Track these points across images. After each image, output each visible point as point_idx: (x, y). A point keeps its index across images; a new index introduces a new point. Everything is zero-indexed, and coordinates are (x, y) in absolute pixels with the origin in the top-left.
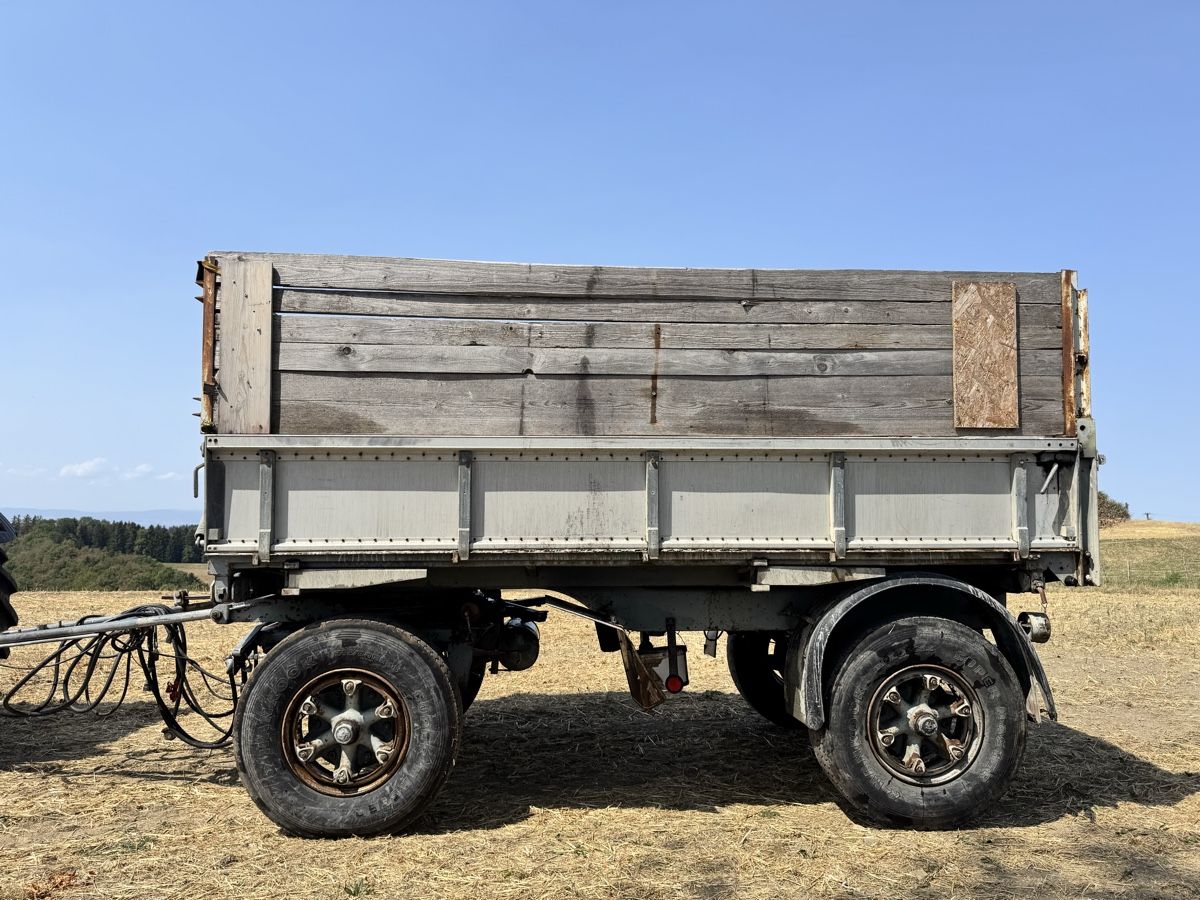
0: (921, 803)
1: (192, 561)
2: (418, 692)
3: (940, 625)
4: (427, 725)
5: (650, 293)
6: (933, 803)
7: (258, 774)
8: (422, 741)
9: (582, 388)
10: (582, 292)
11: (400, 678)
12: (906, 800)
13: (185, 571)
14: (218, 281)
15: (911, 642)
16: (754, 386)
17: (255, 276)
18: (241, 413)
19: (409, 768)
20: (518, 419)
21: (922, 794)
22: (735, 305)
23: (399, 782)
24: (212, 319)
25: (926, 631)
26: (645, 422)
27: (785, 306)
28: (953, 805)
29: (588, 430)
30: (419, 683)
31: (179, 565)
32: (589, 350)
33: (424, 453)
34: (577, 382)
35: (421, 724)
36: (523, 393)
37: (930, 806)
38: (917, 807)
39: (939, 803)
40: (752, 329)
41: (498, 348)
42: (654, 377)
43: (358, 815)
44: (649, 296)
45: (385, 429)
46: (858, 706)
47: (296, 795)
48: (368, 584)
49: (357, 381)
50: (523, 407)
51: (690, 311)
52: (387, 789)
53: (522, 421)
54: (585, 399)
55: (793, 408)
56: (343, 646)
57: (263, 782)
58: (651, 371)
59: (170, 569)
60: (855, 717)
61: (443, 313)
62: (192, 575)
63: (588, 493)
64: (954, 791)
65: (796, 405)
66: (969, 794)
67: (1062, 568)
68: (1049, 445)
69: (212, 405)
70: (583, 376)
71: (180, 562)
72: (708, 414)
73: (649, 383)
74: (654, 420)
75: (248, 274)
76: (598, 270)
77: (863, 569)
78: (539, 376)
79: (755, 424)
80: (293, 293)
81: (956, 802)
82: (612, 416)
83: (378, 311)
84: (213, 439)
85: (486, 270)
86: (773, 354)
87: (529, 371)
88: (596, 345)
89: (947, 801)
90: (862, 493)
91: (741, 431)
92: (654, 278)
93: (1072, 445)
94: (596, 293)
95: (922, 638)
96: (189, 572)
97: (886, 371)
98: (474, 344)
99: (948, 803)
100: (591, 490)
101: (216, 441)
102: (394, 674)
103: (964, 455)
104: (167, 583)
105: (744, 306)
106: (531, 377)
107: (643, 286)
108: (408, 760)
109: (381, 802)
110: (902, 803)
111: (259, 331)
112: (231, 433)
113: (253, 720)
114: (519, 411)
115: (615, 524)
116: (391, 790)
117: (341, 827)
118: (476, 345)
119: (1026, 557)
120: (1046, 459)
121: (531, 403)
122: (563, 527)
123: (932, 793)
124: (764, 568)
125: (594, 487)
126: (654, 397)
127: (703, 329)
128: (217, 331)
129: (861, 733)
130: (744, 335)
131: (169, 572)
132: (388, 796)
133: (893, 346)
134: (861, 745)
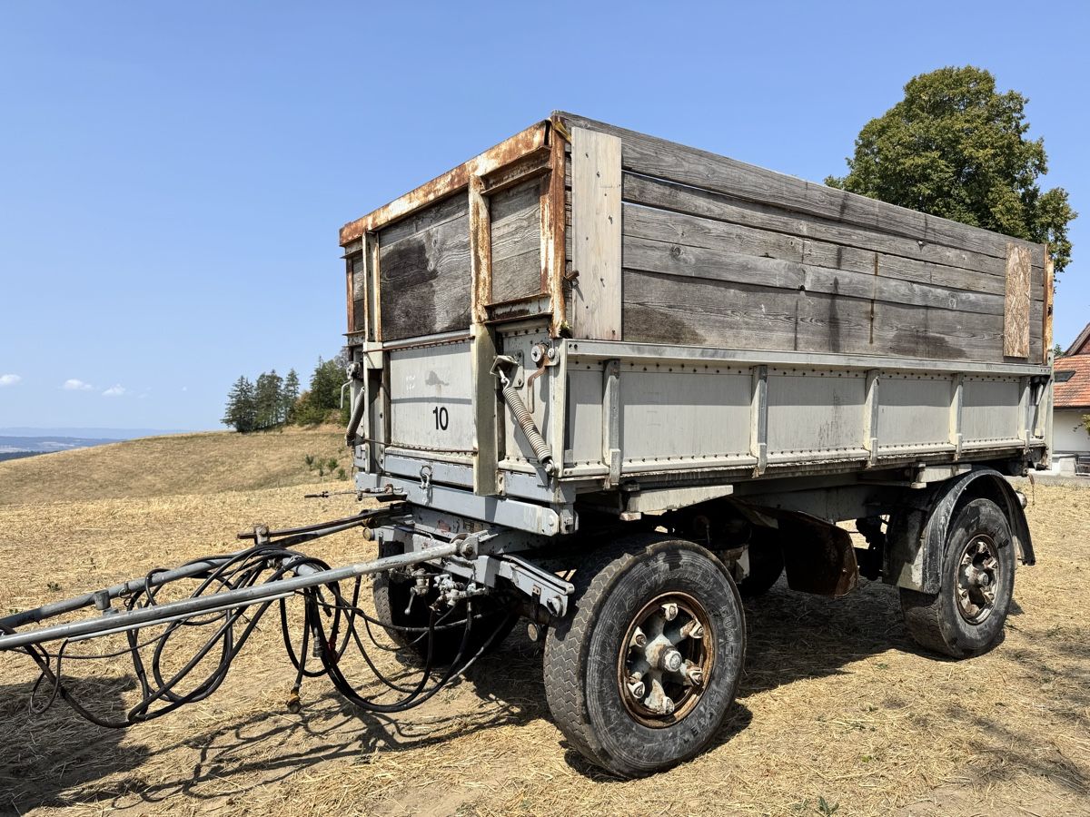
2: (724, 608)
4: (732, 639)
7: (605, 722)
8: (727, 656)
9: (832, 308)
10: (837, 215)
11: (710, 596)
14: (567, 150)
16: (921, 314)
17: (606, 151)
18: (596, 315)
19: (718, 684)
20: (792, 335)
22: (915, 243)
23: (711, 699)
24: (562, 197)
25: (983, 510)
26: (867, 343)
27: (939, 248)
29: (835, 347)
30: (723, 600)
32: (838, 272)
33: (729, 366)
34: (830, 301)
35: (725, 639)
36: (797, 309)
40: (923, 265)
41: (784, 262)
42: (873, 301)
43: (686, 742)
44: (873, 226)
45: (705, 340)
47: (635, 735)
48: (691, 503)
49: (684, 286)
50: (797, 323)
51: (893, 244)
52: (702, 708)
53: (796, 336)
54: (834, 318)
55: (938, 335)
56: (670, 570)
57: (610, 730)
58: (872, 296)
61: (748, 221)
63: (832, 407)
65: (939, 333)
67: (1036, 458)
69: (565, 303)
70: (834, 296)
72: (898, 338)
73: (869, 307)
74: (871, 341)
75: (600, 148)
77: (963, 465)
78: (809, 293)
79: (921, 347)
80: (633, 178)
82: (849, 335)
83: (700, 211)
84: (573, 344)
85: (778, 181)
86: (933, 289)
87: (802, 288)
88: (842, 268)
91: (913, 352)
92: (877, 210)
94: (846, 217)
95: (982, 516)
97: (978, 310)
98: (767, 255)
100: (834, 404)
101: (576, 346)
102: (706, 592)
103: (1005, 377)
105: (920, 245)
106: (802, 293)
107: (871, 217)
108: (716, 675)
109: (699, 723)
111: (610, 218)
112: (587, 338)
113: (600, 663)
114: (793, 326)
115: (847, 435)
116: (706, 709)
117: (674, 757)
118: (768, 257)
120: (1037, 380)
121: (802, 320)
122: (817, 439)
124: (923, 469)
125: (837, 402)
126: (872, 319)
127: (900, 261)
128: (568, 213)
130: (918, 271)
132: (704, 716)
133: (982, 290)
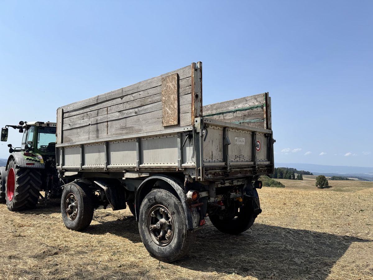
0: (157, 251)
1: (280, 178)
3: (163, 192)
5: (105, 100)
6: (160, 251)
9: (97, 127)
10: (96, 103)
12: (154, 249)
13: (278, 181)
15: (155, 197)
16: (124, 121)
18: (59, 140)
20: (88, 136)
21: (158, 248)
22: (120, 99)
25: (159, 194)
26: (106, 134)
27: (128, 97)
28: (164, 254)
29: (98, 137)
31: (277, 179)
32: (98, 117)
34: (96, 125)
36: (89, 130)
37: (159, 253)
38: (156, 252)
39: (161, 252)
40: (123, 105)
41: (86, 119)
42: (107, 122)
43: (71, 225)
45: (73, 141)
46: (144, 216)
48: (72, 175)
49: (71, 131)
50: (89, 133)
51: (112, 102)
54: (97, 129)
56: (70, 188)
58: (106, 120)
59: (273, 180)
60: (143, 219)
62: (280, 182)
63: (98, 153)
64: (166, 250)
65: (131, 125)
66: (169, 252)
67: (193, 174)
68: (184, 129)
71: (277, 178)
72: (116, 130)
73: (107, 123)
74: (107, 133)
75: (60, 111)
76: (98, 96)
77: (144, 173)
79: (124, 132)
81: (165, 253)
82: (101, 133)
86: (127, 111)
88: (99, 115)
89: (163, 252)
90: (145, 150)
92: (106, 95)
93: (191, 128)
94: (98, 102)
95: (158, 196)
96: (279, 181)
97: (148, 111)
98: (83, 119)
99: (163, 253)
103: (167, 135)
104: (273, 184)
106: (90, 125)
107: (105, 98)
110: (153, 249)
111: (61, 123)
112: (58, 144)
119: (180, 170)
120: (186, 134)
122: (95, 162)
123: (160, 249)
124: (125, 173)
126: (108, 127)
127: (115, 106)
129: (145, 224)
130: (121, 107)
131: (273, 181)
132: (75, 222)
133: (149, 103)
134: (145, 228)
